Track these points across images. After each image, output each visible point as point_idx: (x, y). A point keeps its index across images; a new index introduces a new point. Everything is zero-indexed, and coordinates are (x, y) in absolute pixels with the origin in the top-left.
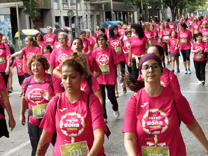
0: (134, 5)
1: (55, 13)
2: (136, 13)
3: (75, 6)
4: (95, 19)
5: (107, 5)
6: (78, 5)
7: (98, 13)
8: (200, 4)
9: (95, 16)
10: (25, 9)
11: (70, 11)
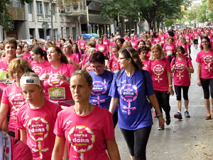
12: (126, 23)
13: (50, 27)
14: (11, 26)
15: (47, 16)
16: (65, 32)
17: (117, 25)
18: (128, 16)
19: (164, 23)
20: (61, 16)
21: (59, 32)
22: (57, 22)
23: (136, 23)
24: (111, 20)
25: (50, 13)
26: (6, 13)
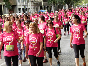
0: (52, 3)
1: (19, 7)
2: (53, 7)
3: (27, 4)
4: (36, 9)
5: (41, 3)
6: (28, 3)
7: (37, 7)
8: (80, 2)
9: (36, 8)
10: (6, 5)
11: (25, 6)
12: (58, 5)
13: (27, 8)
14: (11, 8)
15: (26, 3)
16: (33, 9)
17: (55, 6)
18: (59, 2)
19: (74, 5)
20: (31, 3)
21: (31, 9)
22: (30, 6)
23: (62, 5)
24: (52, 4)
25: (27, 2)
26: (9, 2)
